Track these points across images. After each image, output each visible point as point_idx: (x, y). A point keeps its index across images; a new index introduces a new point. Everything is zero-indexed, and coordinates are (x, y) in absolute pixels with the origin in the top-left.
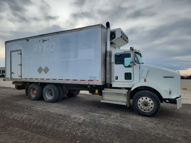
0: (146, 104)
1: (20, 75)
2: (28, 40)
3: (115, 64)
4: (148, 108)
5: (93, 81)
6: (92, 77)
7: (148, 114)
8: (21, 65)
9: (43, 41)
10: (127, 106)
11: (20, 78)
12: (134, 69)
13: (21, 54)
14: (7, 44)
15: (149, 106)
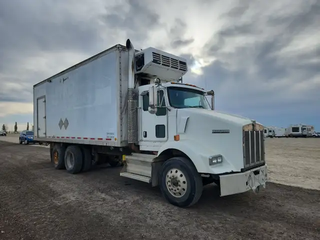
0: (175, 183)
1: (44, 132)
2: (51, 81)
3: (143, 110)
4: (178, 189)
5: (110, 139)
6: (110, 134)
7: (178, 202)
8: (45, 118)
9: (64, 80)
10: (151, 183)
11: (44, 136)
12: (169, 118)
13: (45, 101)
14: (35, 88)
15: (180, 186)
